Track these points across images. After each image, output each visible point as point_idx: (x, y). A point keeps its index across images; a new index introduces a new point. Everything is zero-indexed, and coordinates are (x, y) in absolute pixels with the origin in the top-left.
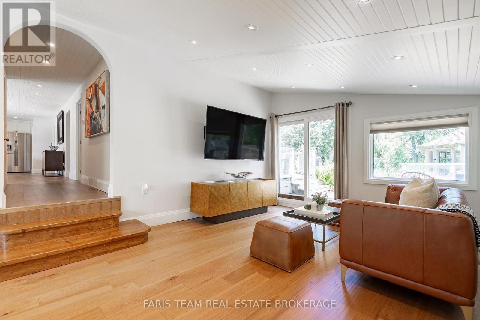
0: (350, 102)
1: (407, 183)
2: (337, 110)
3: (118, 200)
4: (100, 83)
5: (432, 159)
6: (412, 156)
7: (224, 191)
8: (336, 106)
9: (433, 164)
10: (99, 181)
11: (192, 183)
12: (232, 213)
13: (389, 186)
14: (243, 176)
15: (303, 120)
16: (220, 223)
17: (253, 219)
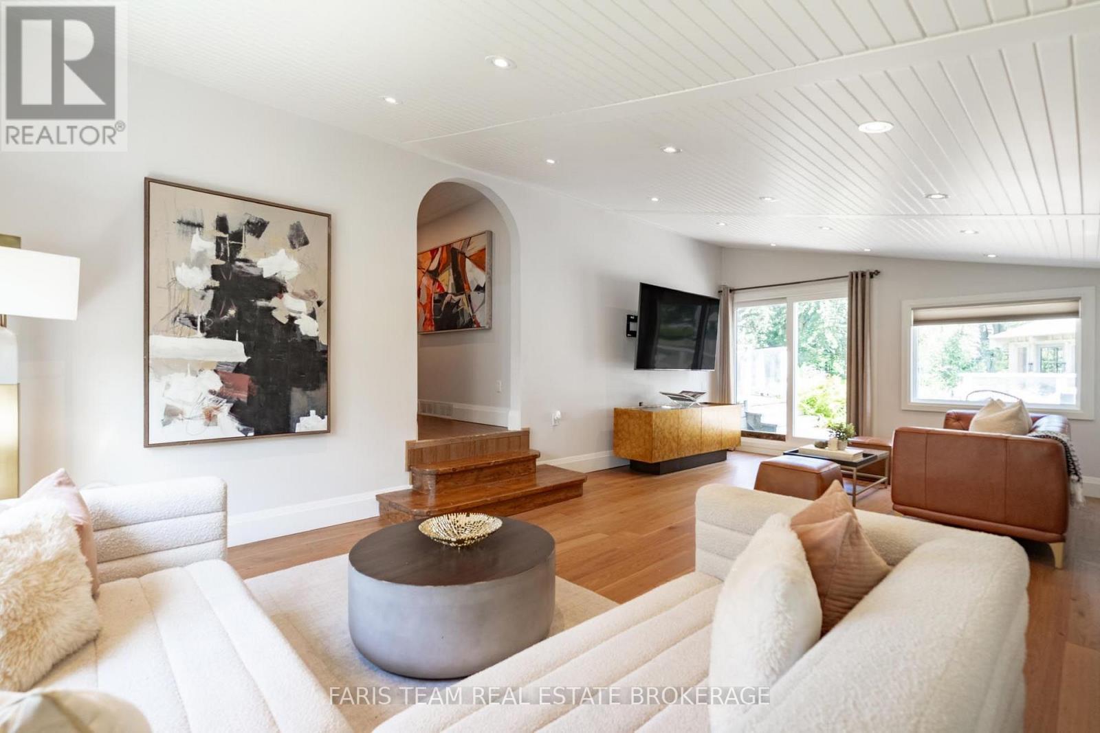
0: (877, 271)
1: (978, 408)
2: (852, 284)
3: (525, 435)
4: (469, 248)
5: (1024, 364)
6: (977, 352)
7: (672, 422)
8: (850, 277)
9: (1028, 374)
10: (456, 406)
11: (615, 409)
12: (682, 458)
13: (948, 414)
14: (692, 398)
15: (785, 298)
16: (665, 473)
17: (707, 470)
